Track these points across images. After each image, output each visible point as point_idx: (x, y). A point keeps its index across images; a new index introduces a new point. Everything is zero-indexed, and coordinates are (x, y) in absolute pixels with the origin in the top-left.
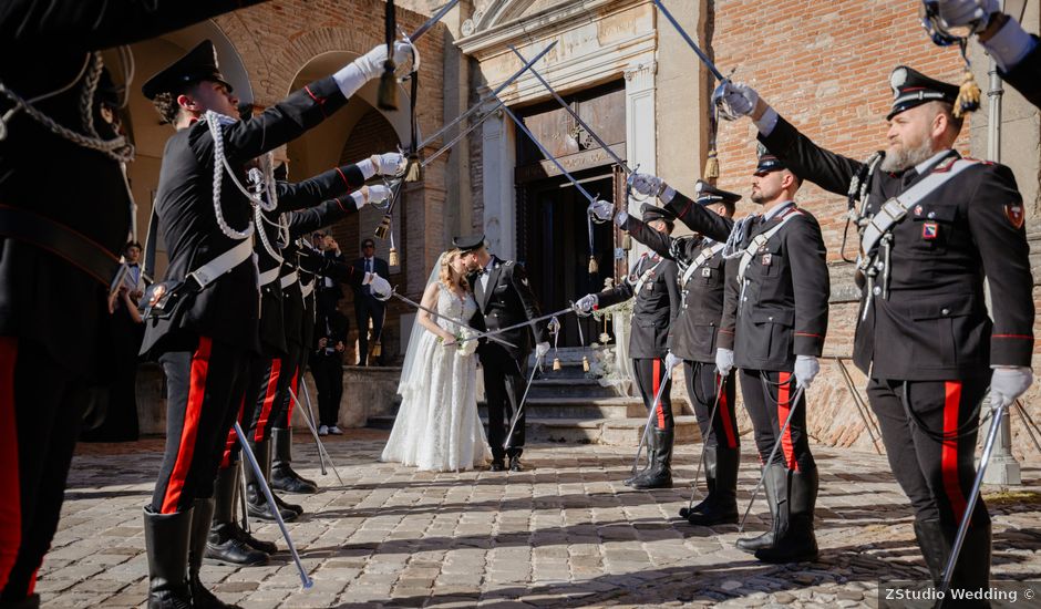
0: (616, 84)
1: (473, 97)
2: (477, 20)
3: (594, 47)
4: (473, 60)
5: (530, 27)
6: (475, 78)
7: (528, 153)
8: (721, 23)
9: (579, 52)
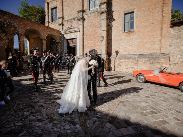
0: (76, 38)
1: (63, 38)
2: (63, 31)
3: (74, 35)
4: (63, 35)
5: (68, 32)
6: (63, 36)
7: (68, 43)
8: (84, 35)
9: (73, 35)
